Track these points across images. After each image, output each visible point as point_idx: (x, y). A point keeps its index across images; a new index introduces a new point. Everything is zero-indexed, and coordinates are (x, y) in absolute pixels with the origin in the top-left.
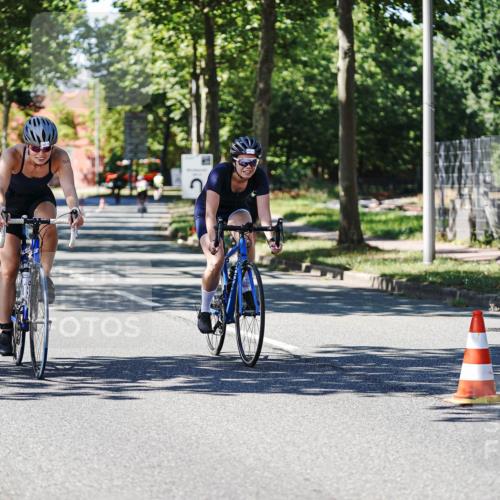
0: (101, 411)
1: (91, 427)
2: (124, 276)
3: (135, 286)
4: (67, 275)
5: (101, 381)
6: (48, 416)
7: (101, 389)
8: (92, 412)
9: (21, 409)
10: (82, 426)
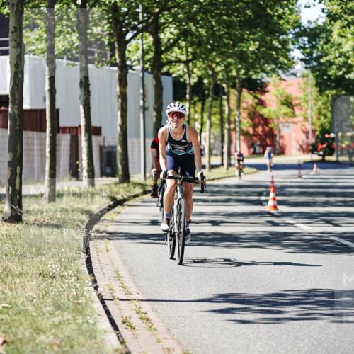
0: (326, 332)
1: (320, 344)
2: (336, 225)
3: (345, 233)
4: (292, 224)
5: (324, 308)
6: (285, 336)
7: (325, 314)
8: (319, 333)
9: (263, 330)
10: (312, 344)
